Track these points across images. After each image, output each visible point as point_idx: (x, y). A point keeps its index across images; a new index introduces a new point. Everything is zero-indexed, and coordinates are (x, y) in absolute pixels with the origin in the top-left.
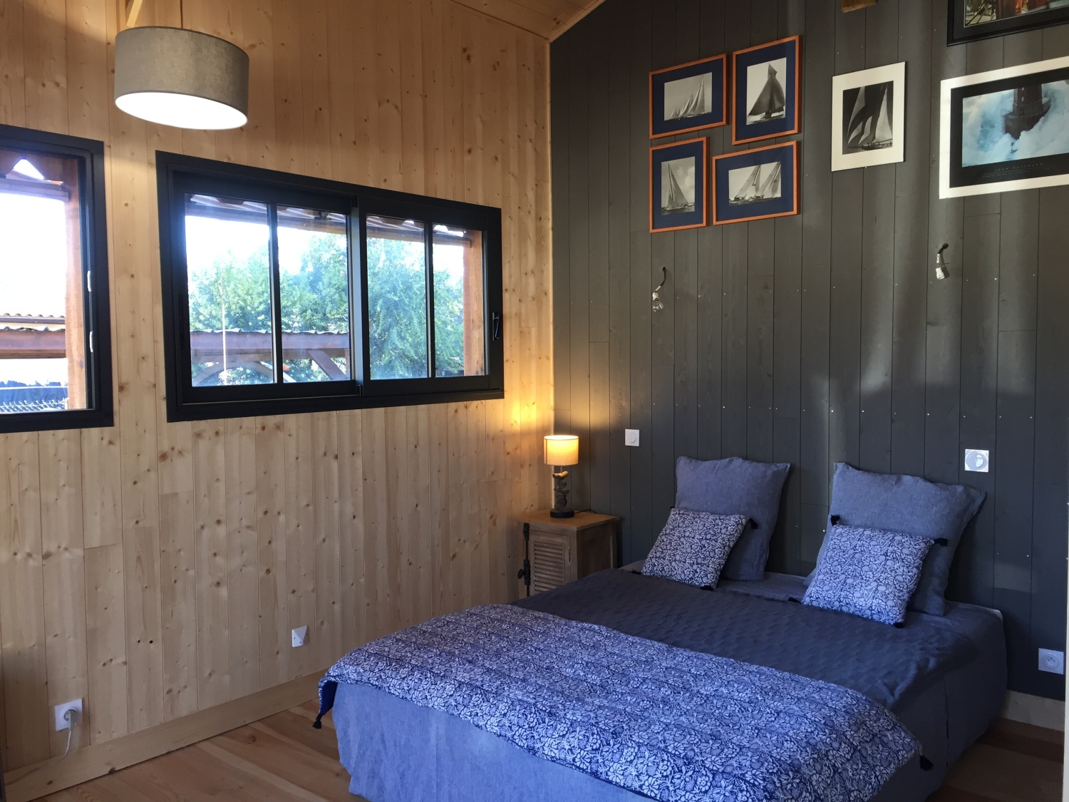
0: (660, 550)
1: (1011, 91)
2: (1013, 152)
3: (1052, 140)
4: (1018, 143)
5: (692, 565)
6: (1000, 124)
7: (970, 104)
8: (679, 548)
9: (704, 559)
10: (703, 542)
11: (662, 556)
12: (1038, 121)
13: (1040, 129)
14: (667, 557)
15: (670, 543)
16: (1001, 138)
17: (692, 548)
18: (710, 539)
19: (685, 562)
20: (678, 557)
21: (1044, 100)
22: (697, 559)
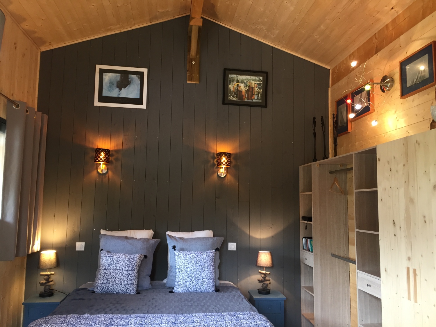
0: (106, 279)
1: (119, 74)
2: (119, 94)
3: (131, 93)
4: (121, 91)
5: (125, 285)
6: (115, 84)
7: (106, 75)
8: (116, 276)
9: (131, 281)
10: (129, 272)
11: (108, 282)
12: (127, 86)
13: (128, 88)
14: (111, 283)
15: (110, 274)
16: (116, 89)
17: (123, 276)
18: (131, 270)
19: (121, 284)
20: (117, 282)
21: (129, 80)
22: (127, 282)
